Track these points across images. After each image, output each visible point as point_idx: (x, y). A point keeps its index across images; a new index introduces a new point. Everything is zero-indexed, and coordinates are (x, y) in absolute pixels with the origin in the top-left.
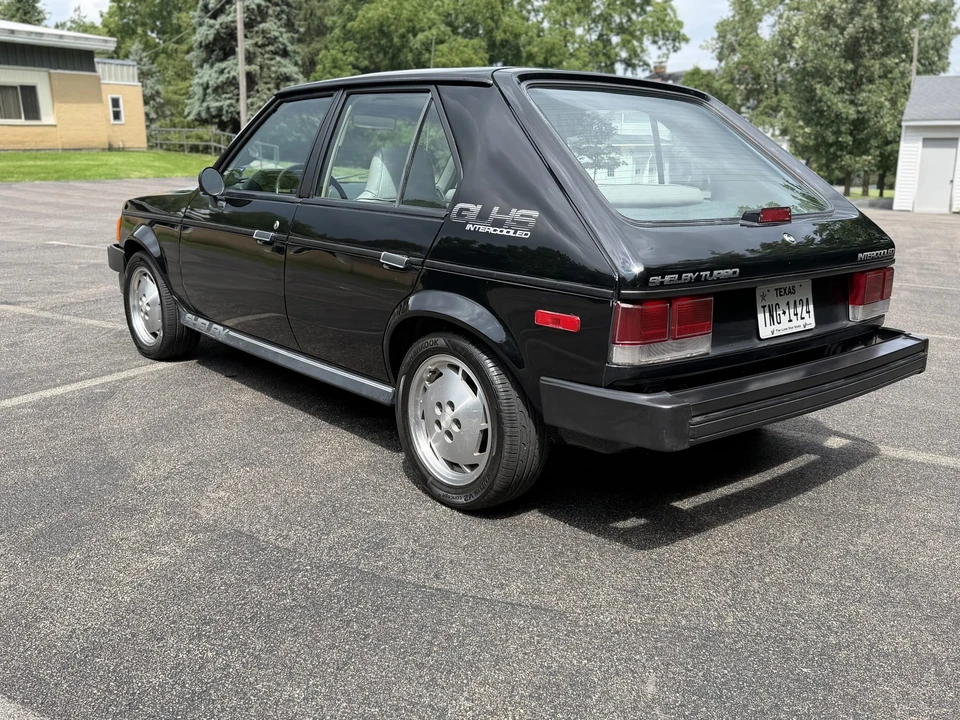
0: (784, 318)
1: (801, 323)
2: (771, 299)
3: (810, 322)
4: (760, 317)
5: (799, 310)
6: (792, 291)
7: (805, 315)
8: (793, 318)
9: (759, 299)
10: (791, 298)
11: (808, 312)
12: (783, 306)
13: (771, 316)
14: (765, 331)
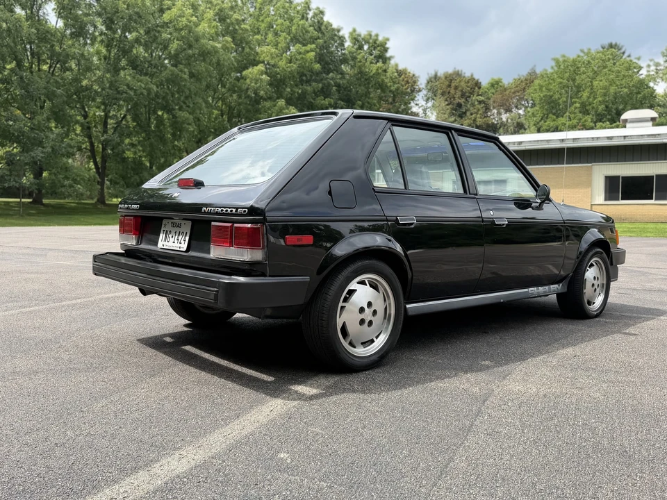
0: (172, 240)
1: (179, 245)
2: (168, 228)
3: (184, 247)
4: (161, 235)
5: (180, 237)
6: (179, 226)
7: (182, 242)
8: (176, 241)
9: (163, 226)
10: (178, 230)
11: (185, 241)
12: (173, 233)
13: (166, 236)
14: (160, 244)
